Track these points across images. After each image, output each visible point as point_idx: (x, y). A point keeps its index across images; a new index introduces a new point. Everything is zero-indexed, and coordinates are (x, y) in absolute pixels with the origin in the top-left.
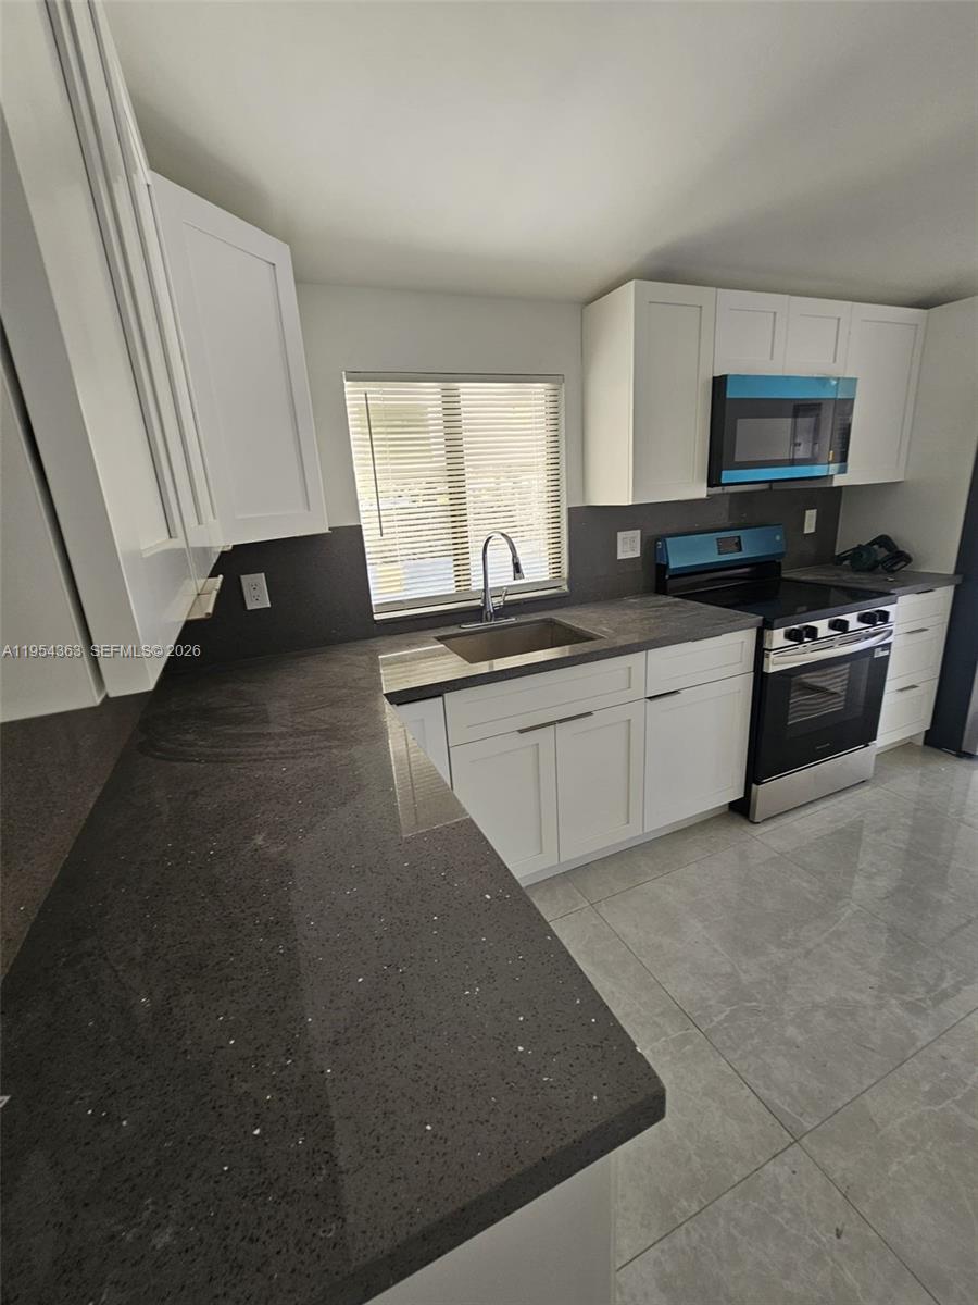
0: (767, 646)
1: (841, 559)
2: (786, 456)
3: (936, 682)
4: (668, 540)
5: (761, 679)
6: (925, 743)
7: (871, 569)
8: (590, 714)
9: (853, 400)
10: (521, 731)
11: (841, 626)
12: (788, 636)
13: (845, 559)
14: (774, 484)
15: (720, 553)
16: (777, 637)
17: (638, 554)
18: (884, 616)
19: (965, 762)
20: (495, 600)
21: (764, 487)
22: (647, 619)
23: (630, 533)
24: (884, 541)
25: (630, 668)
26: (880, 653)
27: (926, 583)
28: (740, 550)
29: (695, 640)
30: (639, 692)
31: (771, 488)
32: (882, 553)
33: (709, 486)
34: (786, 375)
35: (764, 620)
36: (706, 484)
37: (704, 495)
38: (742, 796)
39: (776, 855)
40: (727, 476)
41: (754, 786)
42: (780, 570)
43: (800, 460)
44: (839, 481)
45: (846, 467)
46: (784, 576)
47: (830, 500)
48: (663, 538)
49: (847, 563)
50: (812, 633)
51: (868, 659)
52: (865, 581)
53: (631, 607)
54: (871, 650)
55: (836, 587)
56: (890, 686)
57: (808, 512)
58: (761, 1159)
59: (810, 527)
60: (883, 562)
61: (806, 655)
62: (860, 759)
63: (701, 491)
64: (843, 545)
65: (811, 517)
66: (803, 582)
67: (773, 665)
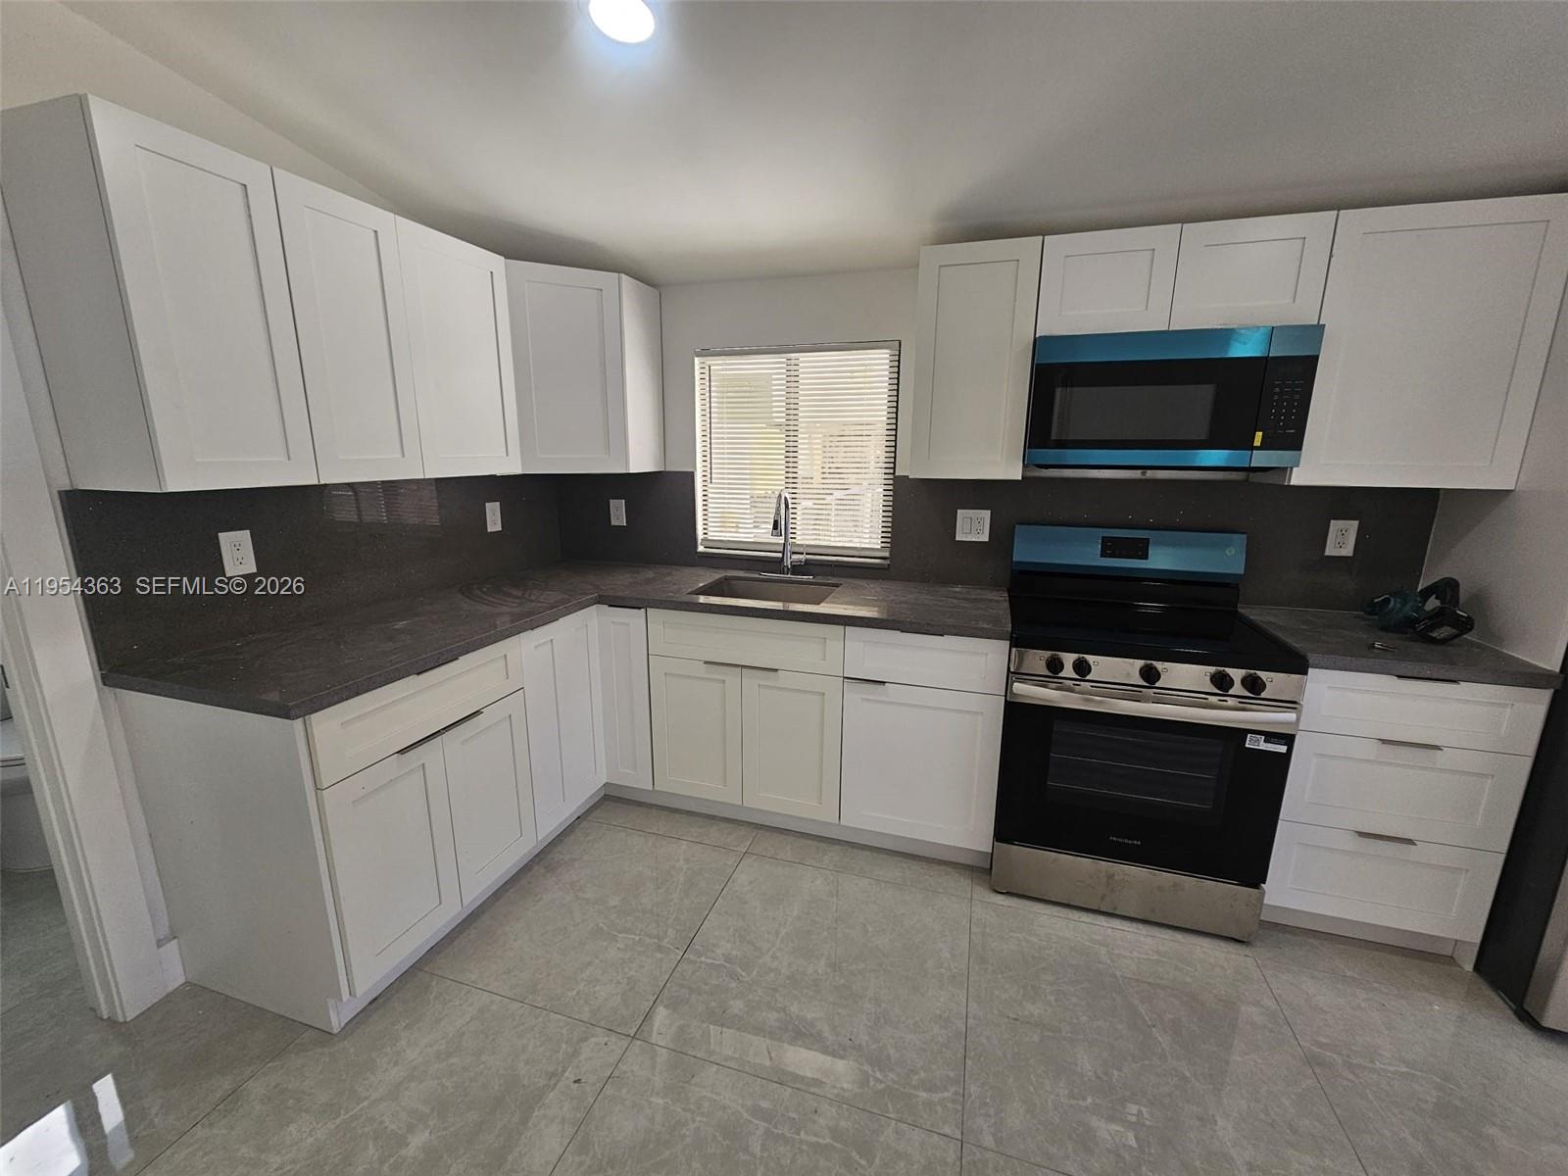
4: (1019, 527)
8: (776, 670)
9: (1316, 358)
16: (1030, 660)
17: (985, 539)
20: (795, 557)
23: (975, 513)
26: (1259, 744)
28: (1145, 558)
33: (1024, 466)
36: (1020, 462)
38: (988, 851)
42: (1238, 600)
46: (1239, 610)
57: (1336, 522)
59: (1338, 546)
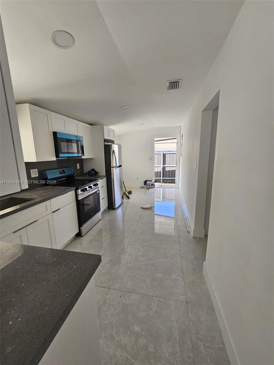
0: (78, 194)
1: (86, 174)
2: (67, 151)
3: (107, 196)
4: (46, 171)
5: (78, 201)
6: (108, 209)
7: (92, 176)
8: (37, 221)
9: (83, 141)
10: (14, 232)
11: (90, 187)
12: (81, 191)
13: (87, 174)
14: (69, 158)
15: (60, 174)
16: (79, 192)
17: (38, 176)
18: (97, 184)
19: (114, 210)
21: (67, 158)
22: (47, 192)
23: (34, 170)
24: (93, 170)
25: (46, 205)
26: (98, 192)
27: (102, 177)
28: (65, 173)
29: (62, 195)
30: (50, 211)
31: (69, 159)
32: (93, 172)
33: (56, 157)
34: (69, 134)
35: (76, 188)
36: (55, 157)
37: (56, 160)
38: (78, 231)
39: (89, 241)
40: (61, 155)
41: (81, 228)
42: (74, 177)
43: (70, 152)
44: (83, 157)
45: (84, 154)
46: (75, 179)
47: (81, 161)
48: (45, 171)
49: (87, 175)
50: (86, 189)
51: (96, 194)
52: (91, 178)
53: (39, 190)
54: (96, 192)
55: (86, 180)
56: (101, 199)
57: (77, 164)
58: (105, 297)
59: (78, 167)
60: (94, 174)
61: (86, 194)
62: (99, 215)
63: (54, 159)
64: (86, 171)
65: (78, 165)
66: (80, 179)
67: (80, 198)
